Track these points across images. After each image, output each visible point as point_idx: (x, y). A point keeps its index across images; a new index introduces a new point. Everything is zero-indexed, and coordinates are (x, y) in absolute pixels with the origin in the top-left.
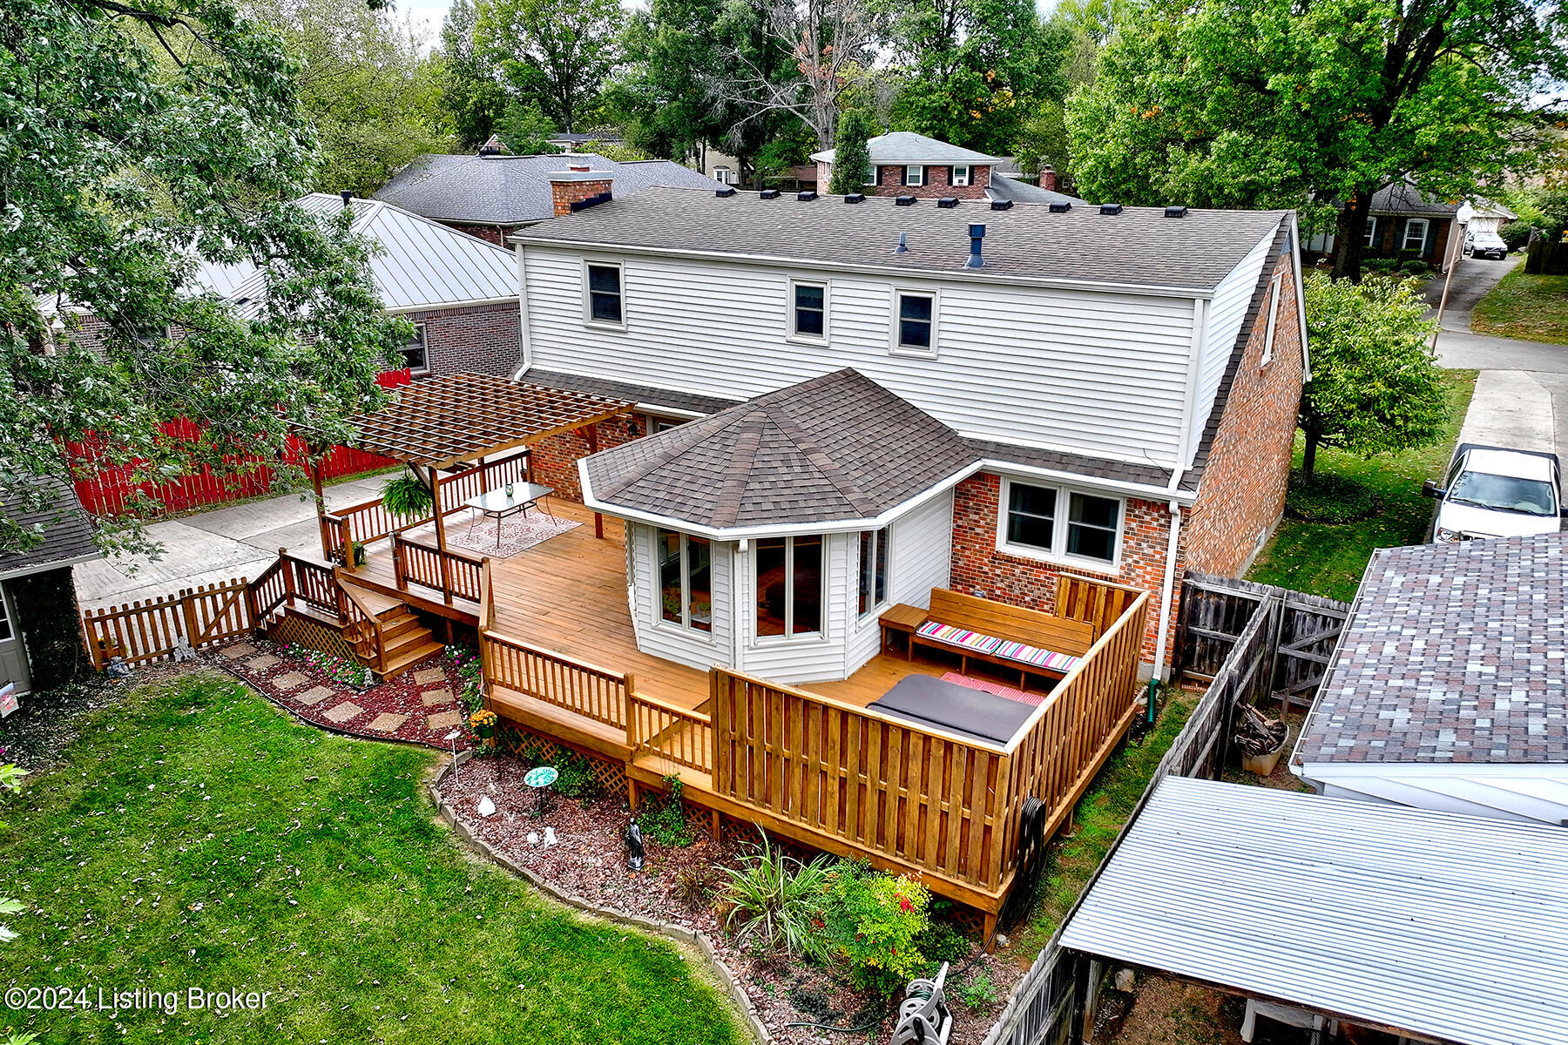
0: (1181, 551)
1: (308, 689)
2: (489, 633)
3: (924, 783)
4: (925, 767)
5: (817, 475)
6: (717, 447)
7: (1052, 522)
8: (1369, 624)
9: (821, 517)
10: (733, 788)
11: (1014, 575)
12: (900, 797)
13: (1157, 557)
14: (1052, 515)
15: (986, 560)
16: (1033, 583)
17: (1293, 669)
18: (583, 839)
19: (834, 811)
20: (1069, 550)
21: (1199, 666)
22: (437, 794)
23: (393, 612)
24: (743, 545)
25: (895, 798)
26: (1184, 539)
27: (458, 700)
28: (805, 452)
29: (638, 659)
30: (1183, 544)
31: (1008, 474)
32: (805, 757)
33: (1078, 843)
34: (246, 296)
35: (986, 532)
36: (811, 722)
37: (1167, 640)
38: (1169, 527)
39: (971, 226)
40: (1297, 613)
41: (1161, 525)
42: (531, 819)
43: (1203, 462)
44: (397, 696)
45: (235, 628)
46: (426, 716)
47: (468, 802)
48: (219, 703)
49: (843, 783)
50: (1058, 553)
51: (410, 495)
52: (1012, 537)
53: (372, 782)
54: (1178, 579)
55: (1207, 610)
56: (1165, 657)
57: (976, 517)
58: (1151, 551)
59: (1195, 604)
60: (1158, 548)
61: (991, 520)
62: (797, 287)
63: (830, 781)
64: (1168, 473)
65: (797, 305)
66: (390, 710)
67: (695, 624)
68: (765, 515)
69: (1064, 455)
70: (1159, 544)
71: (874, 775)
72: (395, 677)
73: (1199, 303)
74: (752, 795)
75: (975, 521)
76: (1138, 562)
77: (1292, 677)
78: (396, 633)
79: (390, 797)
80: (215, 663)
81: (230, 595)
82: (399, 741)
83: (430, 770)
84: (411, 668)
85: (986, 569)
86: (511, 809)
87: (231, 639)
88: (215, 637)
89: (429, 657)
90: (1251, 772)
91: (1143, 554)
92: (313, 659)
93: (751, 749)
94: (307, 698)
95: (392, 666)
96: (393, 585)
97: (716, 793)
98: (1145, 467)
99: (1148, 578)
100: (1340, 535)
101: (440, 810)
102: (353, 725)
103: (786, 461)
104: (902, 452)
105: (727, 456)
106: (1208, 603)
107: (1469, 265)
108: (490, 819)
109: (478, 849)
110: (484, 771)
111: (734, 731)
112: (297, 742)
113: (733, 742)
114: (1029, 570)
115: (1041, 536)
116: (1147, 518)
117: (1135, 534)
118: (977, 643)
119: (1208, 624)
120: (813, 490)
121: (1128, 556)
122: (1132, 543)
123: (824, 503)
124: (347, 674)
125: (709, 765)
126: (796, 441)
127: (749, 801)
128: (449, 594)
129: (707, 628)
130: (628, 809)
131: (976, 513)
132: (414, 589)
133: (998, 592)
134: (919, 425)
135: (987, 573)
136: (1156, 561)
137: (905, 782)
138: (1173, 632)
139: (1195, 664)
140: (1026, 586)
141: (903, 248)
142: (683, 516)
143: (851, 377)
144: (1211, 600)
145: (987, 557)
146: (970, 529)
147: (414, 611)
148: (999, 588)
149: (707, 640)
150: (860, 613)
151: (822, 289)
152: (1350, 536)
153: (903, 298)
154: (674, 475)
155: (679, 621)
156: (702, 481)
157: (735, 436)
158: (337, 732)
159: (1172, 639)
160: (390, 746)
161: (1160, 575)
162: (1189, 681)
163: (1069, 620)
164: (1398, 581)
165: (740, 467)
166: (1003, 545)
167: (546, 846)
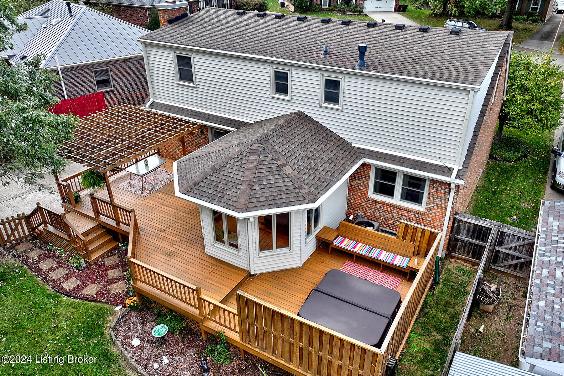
0: (454, 204)
1: (55, 269)
2: (132, 260)
3: (340, 356)
4: (341, 350)
5: (286, 179)
6: (238, 164)
7: (394, 186)
8: (546, 254)
9: (288, 204)
10: (249, 341)
11: (376, 208)
12: (328, 360)
13: (443, 205)
14: (395, 182)
15: (363, 200)
16: (384, 212)
17: (502, 256)
18: (181, 359)
19: (297, 360)
20: (402, 198)
21: (458, 251)
22: (113, 334)
23: (94, 229)
24: (252, 219)
25: (326, 360)
26: (456, 199)
27: (124, 275)
28: (280, 166)
29: (205, 259)
30: (455, 201)
31: (374, 165)
32: (282, 335)
33: (408, 355)
34: (25, 55)
35: (363, 188)
36: (285, 324)
37: (445, 240)
38: (450, 193)
39: (360, 47)
40: (506, 234)
41: (445, 192)
42: (157, 348)
43: (467, 165)
44: (97, 273)
45: (22, 235)
46: (109, 285)
47: (128, 337)
48: (13, 279)
49: (301, 349)
50: (396, 200)
51: (94, 180)
52: (375, 191)
53: (83, 327)
54: (452, 216)
55: (464, 229)
56: (444, 247)
57: (360, 182)
58: (440, 203)
59: (459, 226)
60: (443, 202)
61: (366, 184)
62: (275, 71)
63: (295, 348)
64: (451, 170)
65: (275, 80)
66: (92, 282)
67: (231, 245)
68: (262, 204)
69: (401, 158)
70: (444, 200)
71: (316, 349)
72: (96, 261)
73: (472, 92)
74: (258, 345)
75: (359, 183)
76: (434, 207)
77: (501, 259)
78: (96, 239)
79: (91, 336)
80: (13, 254)
81: (17, 221)
82: (96, 301)
83: (111, 318)
84: (103, 257)
85: (363, 204)
86: (148, 342)
87: (21, 240)
88: (13, 240)
89: (111, 250)
90: (483, 310)
91: (436, 204)
92: (58, 253)
93: (257, 328)
94: (54, 275)
95: (94, 257)
96: (93, 216)
97: (241, 342)
98: (440, 166)
99: (438, 214)
100: (513, 169)
101: (114, 343)
102: (76, 292)
103: (271, 172)
104: (326, 159)
105: (243, 170)
106: (465, 226)
107: (556, 17)
108: (138, 348)
109: (132, 366)
110: (136, 318)
111: (249, 319)
112: (49, 302)
113: (249, 324)
114: (383, 206)
115: (390, 192)
116: (439, 188)
117: (433, 195)
118: (361, 249)
119: (464, 234)
120: (284, 188)
121: (429, 204)
122: (431, 198)
123: (289, 196)
124: (73, 262)
125: (238, 330)
126: (276, 160)
127: (257, 348)
128: (118, 222)
129: (236, 247)
130: (202, 341)
131: (359, 180)
132: (103, 218)
133: (369, 214)
134: (334, 142)
135: (364, 206)
136: (442, 207)
137: (331, 354)
138: (448, 237)
139: (457, 250)
140: (381, 213)
141: (326, 53)
142: (222, 204)
143: (301, 116)
144: (467, 225)
145: (364, 199)
146: (357, 186)
147: (104, 227)
148: (369, 213)
149: (237, 253)
150: (307, 234)
151: (287, 73)
152: (518, 169)
153: (326, 80)
154: (217, 180)
155: (223, 242)
156: (231, 184)
157: (246, 158)
158: (68, 296)
159: (447, 240)
160: (92, 304)
161: (444, 213)
162: (453, 257)
163: (403, 241)
164: (556, 224)
165: (249, 177)
166: (371, 194)
167: (164, 364)
